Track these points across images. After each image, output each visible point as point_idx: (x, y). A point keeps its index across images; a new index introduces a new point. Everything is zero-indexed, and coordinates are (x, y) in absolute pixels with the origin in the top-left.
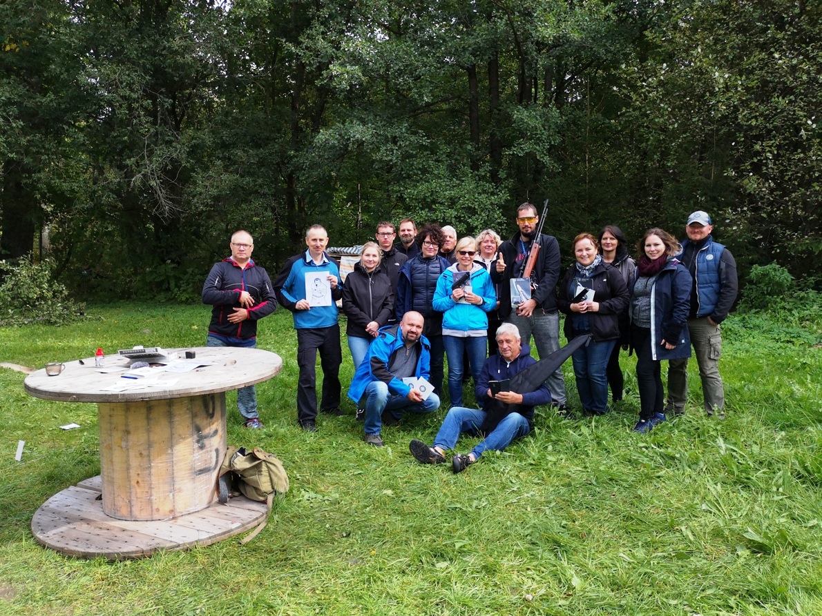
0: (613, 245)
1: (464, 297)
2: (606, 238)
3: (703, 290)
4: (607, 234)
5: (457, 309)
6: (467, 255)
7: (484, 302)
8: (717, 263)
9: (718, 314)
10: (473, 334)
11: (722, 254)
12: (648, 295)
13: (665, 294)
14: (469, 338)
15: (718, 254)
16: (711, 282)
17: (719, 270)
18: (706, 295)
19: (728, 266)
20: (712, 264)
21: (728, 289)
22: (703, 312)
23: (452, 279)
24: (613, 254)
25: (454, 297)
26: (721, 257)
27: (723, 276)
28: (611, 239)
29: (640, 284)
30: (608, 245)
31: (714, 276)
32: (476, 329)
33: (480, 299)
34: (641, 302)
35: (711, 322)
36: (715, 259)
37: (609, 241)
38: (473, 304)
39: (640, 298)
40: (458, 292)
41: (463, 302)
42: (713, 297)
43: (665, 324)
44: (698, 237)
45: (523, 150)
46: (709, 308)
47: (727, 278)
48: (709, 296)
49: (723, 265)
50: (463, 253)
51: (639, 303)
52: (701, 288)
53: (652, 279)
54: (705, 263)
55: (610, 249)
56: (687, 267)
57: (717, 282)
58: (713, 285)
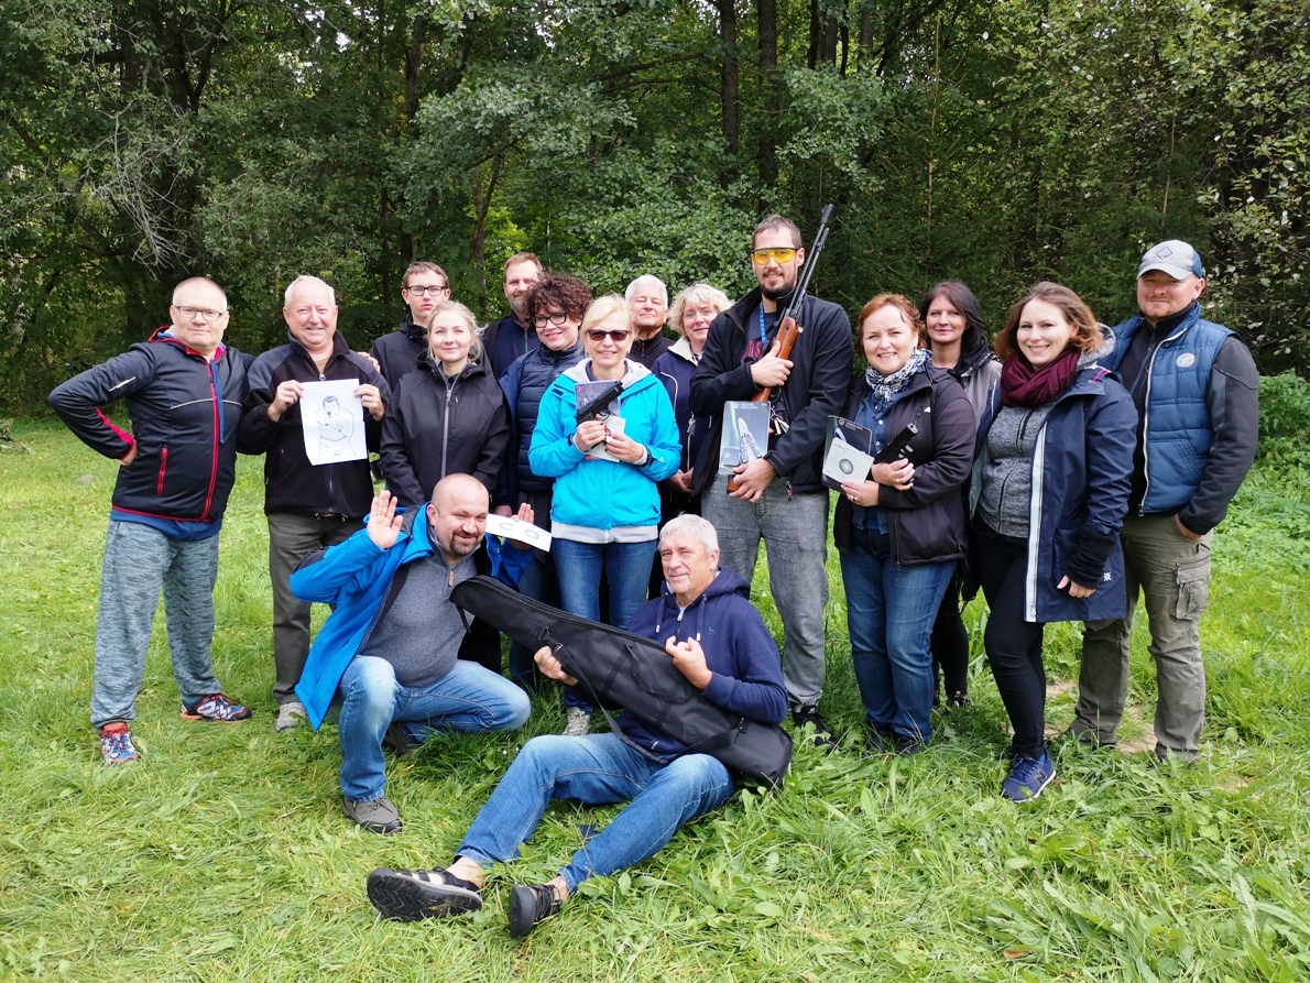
0: (954, 327)
1: (605, 442)
2: (939, 313)
3: (1163, 445)
4: (941, 303)
5: (586, 472)
6: (608, 340)
7: (651, 460)
8: (1204, 375)
9: (1199, 510)
10: (622, 536)
11: (1218, 353)
12: (1026, 454)
13: (1072, 456)
14: (614, 545)
15: (1209, 353)
16: (1185, 427)
17: (1207, 396)
18: (1171, 461)
19: (1232, 384)
20: (1191, 378)
21: (1229, 445)
22: (1157, 502)
23: (573, 400)
24: (954, 353)
25: (581, 442)
26: (1215, 362)
27: (1218, 412)
28: (950, 312)
29: (1006, 427)
30: (942, 328)
31: (1193, 411)
32: (631, 525)
33: (641, 452)
34: (1006, 473)
35: (1184, 530)
36: (1198, 367)
37: (944, 318)
38: (623, 463)
39: (1004, 462)
40: (591, 430)
41: (600, 454)
42: (1189, 466)
43: (1064, 532)
44: (1163, 309)
45: (808, 150)
46: (1175, 493)
47: (1227, 416)
48: (1179, 461)
49: (1219, 382)
50: (599, 335)
51: (1003, 476)
52: (1157, 439)
53: (1039, 417)
54: (1173, 377)
55: (948, 337)
56: (1127, 386)
57: (1201, 426)
58: (1191, 432)
